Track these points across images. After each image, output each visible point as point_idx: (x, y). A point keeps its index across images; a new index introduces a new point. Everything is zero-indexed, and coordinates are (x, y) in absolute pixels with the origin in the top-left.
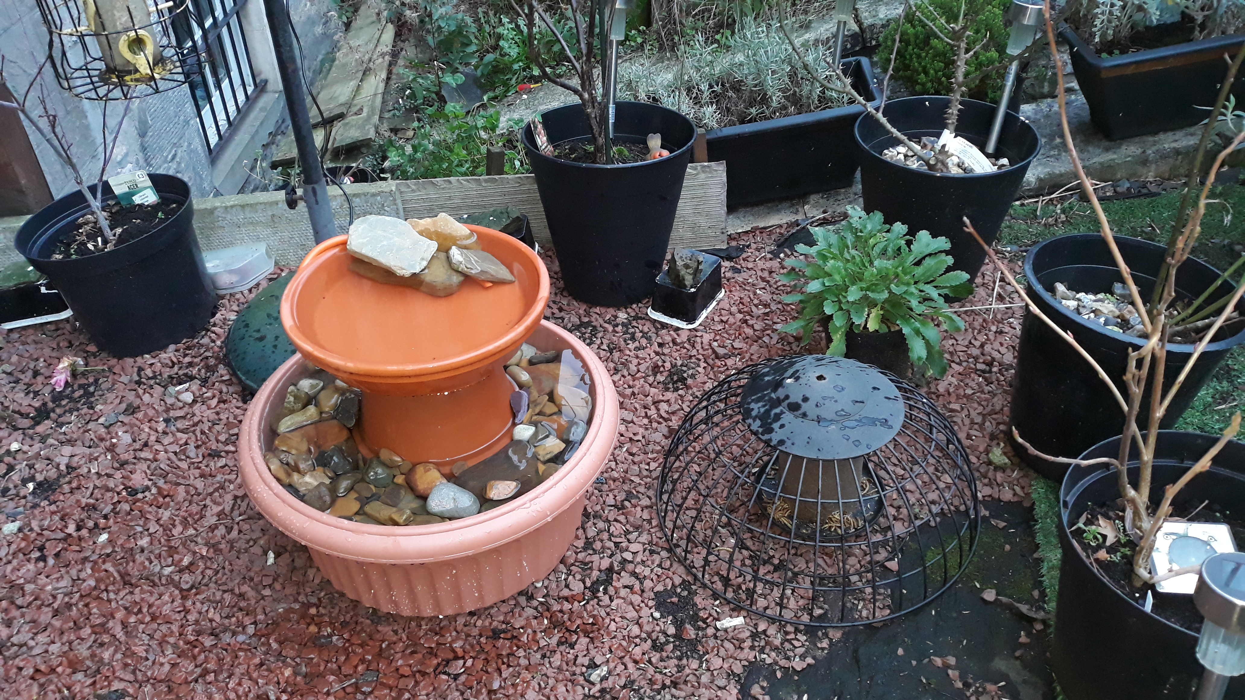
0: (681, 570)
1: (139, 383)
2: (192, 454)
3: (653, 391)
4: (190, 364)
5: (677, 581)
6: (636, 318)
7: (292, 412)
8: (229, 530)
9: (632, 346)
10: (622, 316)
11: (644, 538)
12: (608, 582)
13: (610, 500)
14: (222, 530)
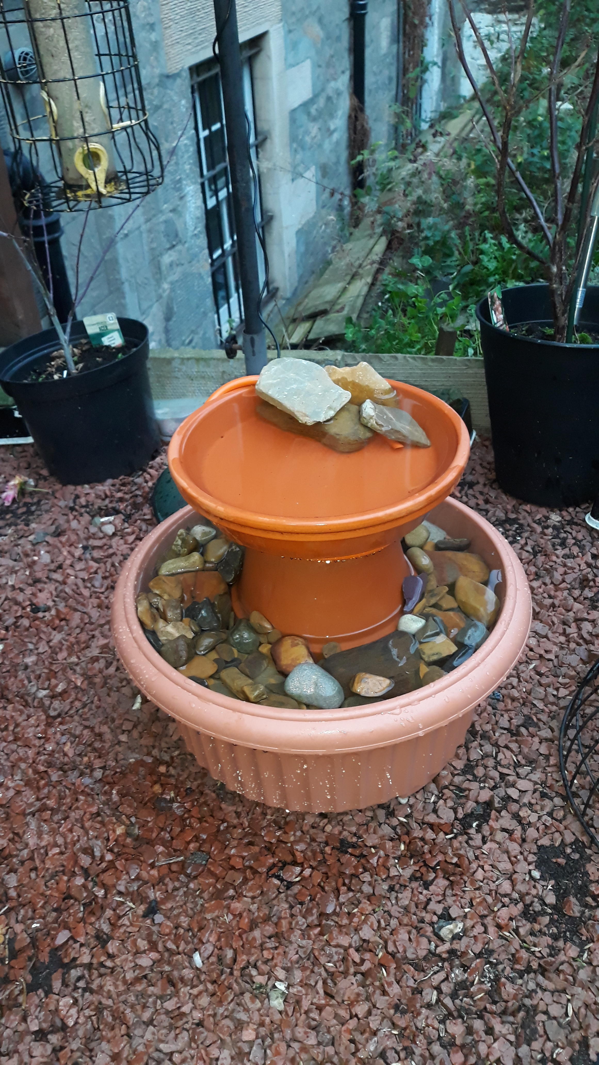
1: (72, 509)
2: (97, 584)
3: (577, 606)
6: (571, 523)
7: (178, 555)
8: (108, 665)
9: (560, 552)
10: (555, 518)
11: (537, 776)
12: (484, 818)
13: (504, 722)
14: (101, 664)
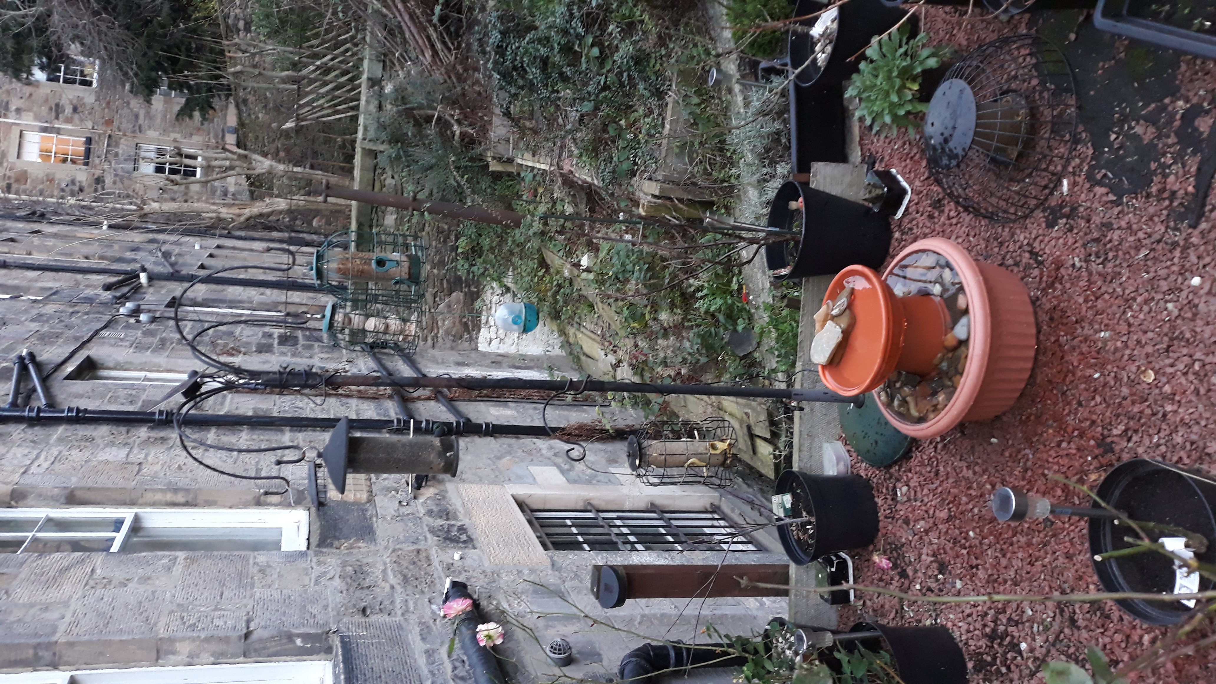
0: (1036, 212)
1: (893, 518)
2: (935, 486)
3: (942, 219)
4: (887, 489)
5: (1041, 215)
6: (900, 226)
7: (908, 410)
8: (977, 464)
9: (915, 231)
10: (897, 235)
11: (1018, 231)
12: (1037, 254)
13: (996, 250)
14: (977, 469)
